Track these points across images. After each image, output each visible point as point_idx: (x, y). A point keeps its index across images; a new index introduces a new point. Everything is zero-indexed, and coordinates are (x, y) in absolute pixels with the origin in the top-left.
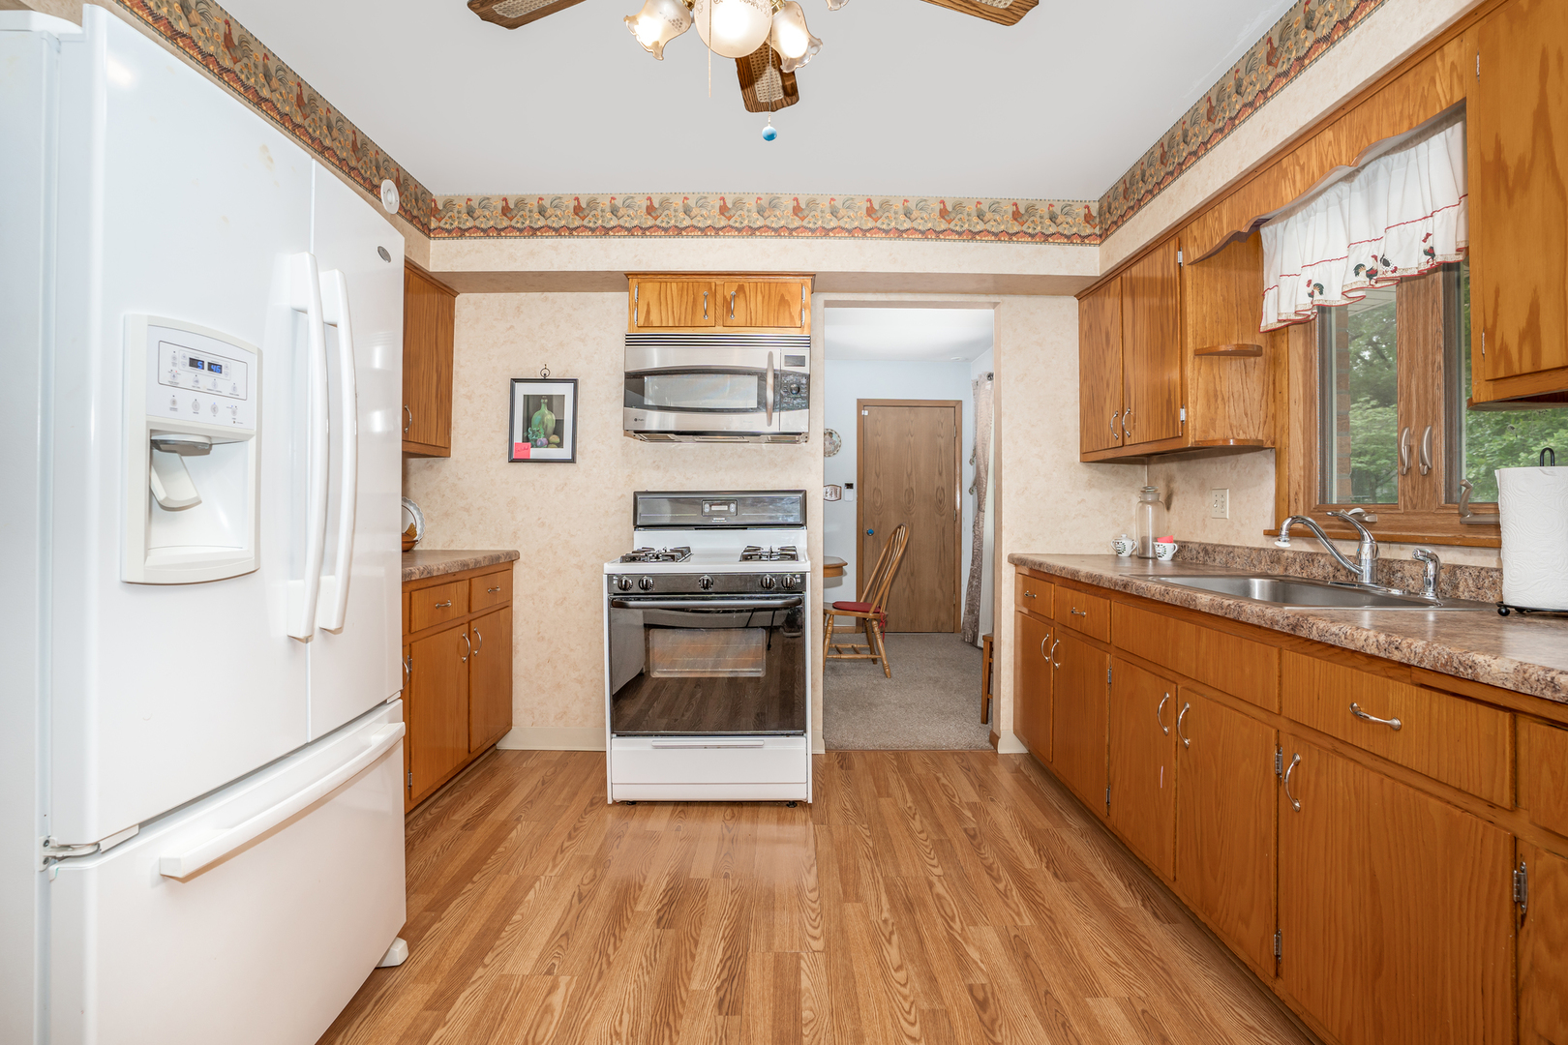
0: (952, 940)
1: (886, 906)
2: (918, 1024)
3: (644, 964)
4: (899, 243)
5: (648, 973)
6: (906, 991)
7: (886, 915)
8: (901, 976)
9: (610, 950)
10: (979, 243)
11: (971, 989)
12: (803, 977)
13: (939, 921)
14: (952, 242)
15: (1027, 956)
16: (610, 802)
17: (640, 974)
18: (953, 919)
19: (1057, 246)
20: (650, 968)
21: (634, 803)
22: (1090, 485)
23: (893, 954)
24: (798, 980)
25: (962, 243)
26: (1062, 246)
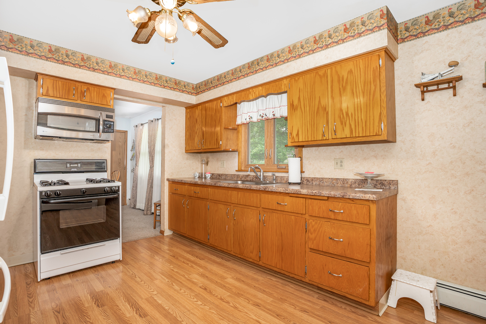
0: (188, 280)
1: (165, 278)
2: (195, 298)
3: (105, 318)
4: (143, 84)
5: (109, 319)
6: (186, 293)
7: (167, 280)
8: (182, 291)
9: (88, 320)
10: (166, 89)
11: (200, 287)
12: (158, 301)
13: (181, 277)
14: (158, 88)
15: (207, 277)
16: (39, 280)
17: (106, 321)
18: (184, 275)
19: (185, 94)
20: (108, 318)
21: (49, 278)
22: (187, 159)
23: (176, 287)
24: (158, 302)
25: (161, 88)
26: (186, 94)
